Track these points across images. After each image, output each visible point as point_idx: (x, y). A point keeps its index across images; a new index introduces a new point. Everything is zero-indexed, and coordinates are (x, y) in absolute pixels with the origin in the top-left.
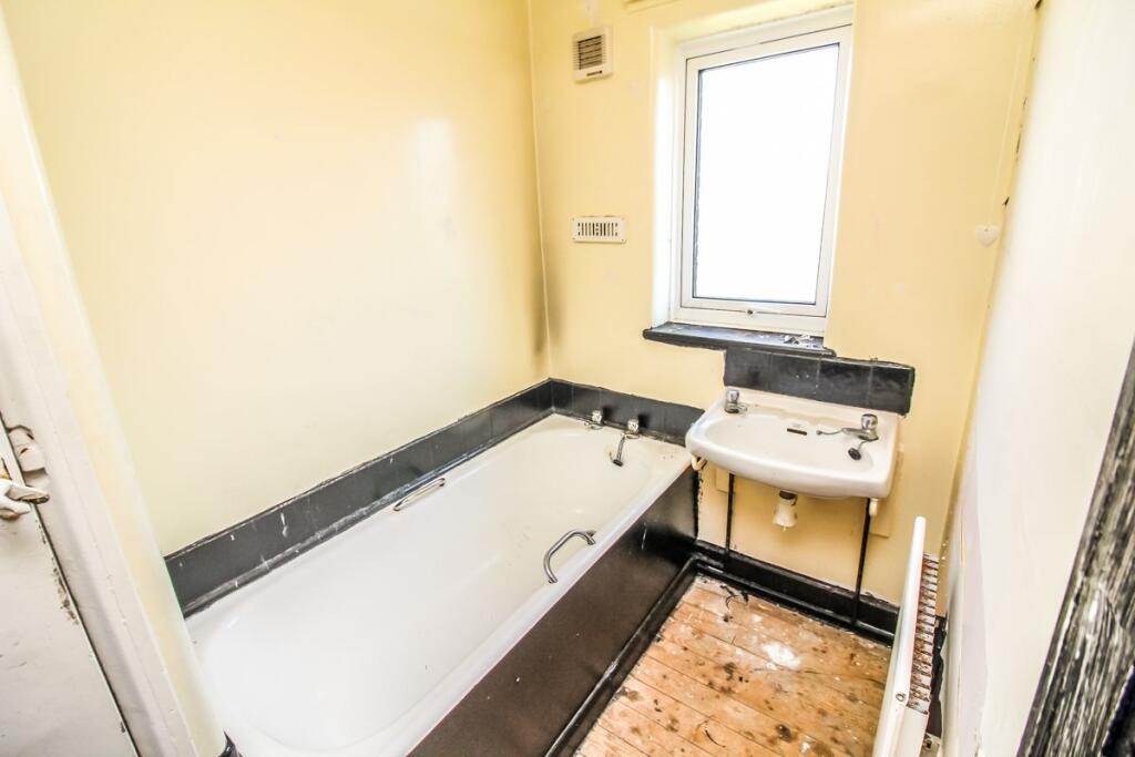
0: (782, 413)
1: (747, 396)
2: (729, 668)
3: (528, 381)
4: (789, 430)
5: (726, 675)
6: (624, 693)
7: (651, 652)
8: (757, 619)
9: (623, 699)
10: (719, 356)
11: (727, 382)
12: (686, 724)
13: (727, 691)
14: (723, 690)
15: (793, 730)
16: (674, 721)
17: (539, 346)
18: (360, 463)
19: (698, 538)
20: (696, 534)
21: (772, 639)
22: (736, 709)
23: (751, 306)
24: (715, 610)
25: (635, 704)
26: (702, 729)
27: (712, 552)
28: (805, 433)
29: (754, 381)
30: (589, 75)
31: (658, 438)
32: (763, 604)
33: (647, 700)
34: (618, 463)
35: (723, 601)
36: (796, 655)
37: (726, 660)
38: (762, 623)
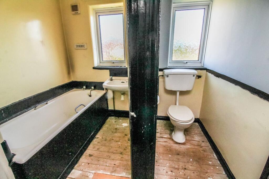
0: (120, 80)
1: (114, 78)
2: (116, 129)
3: (67, 81)
4: (122, 82)
5: (115, 130)
6: (96, 138)
7: (101, 130)
8: (121, 120)
9: (96, 139)
10: (108, 71)
11: (110, 76)
12: (108, 139)
13: (116, 132)
14: (115, 132)
15: (127, 134)
16: (106, 139)
17: (69, 73)
18: (24, 98)
19: (109, 109)
20: (108, 108)
21: (123, 123)
22: (117, 134)
23: (114, 62)
24: (113, 121)
25: (98, 139)
26: (111, 139)
27: (111, 111)
28: (124, 82)
29: (115, 75)
30: (75, 13)
31: (98, 90)
32: (122, 118)
33: (101, 138)
34: (90, 96)
35: (114, 119)
36: (127, 124)
37: (115, 128)
38: (122, 121)
